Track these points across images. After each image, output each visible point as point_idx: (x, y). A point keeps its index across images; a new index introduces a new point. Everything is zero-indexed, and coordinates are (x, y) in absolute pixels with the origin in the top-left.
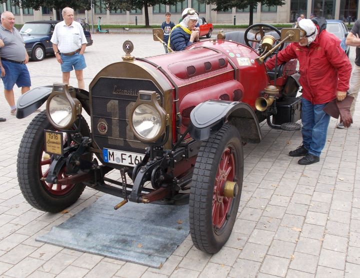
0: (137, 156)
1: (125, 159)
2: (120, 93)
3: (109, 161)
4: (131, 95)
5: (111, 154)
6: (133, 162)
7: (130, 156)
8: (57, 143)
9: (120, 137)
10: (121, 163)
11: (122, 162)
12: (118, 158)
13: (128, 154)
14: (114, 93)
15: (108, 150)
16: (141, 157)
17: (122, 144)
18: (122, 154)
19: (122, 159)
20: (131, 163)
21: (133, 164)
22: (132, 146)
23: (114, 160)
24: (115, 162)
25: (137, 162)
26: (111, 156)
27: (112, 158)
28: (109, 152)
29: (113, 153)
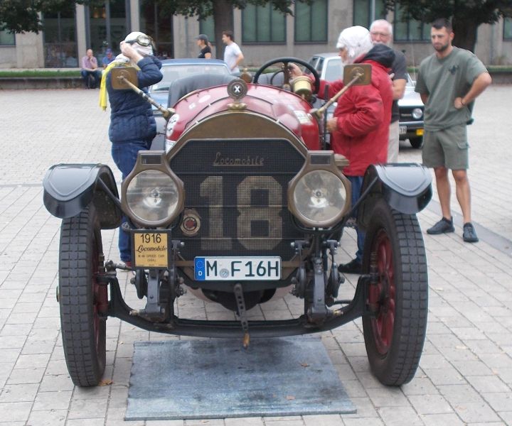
0: (261, 262)
1: (239, 270)
2: (227, 165)
3: (207, 278)
4: (248, 165)
5: (212, 264)
6: (254, 272)
7: (250, 263)
8: (158, 249)
9: (224, 236)
10: (230, 278)
11: (233, 275)
12: (225, 271)
13: (245, 260)
14: (215, 165)
15: (206, 260)
16: (269, 263)
17: (229, 247)
18: (233, 263)
19: (233, 270)
20: (251, 275)
21: (254, 275)
22: (247, 246)
23: (216, 275)
24: (219, 278)
25: (261, 271)
26: (212, 269)
27: (212, 273)
28: (208, 262)
29: (215, 262)
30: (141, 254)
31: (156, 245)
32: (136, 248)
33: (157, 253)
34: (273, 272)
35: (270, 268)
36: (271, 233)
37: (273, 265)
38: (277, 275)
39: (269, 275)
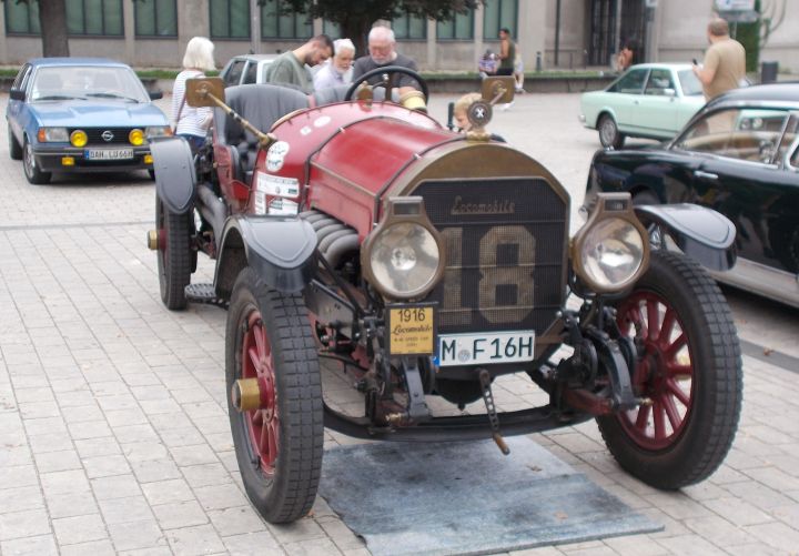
0: (511, 339)
1: (482, 351)
2: (469, 212)
3: (442, 363)
4: (495, 212)
5: (449, 345)
6: (502, 352)
7: (497, 341)
8: (421, 329)
9: (463, 305)
10: (470, 361)
11: (475, 357)
12: (465, 353)
13: (491, 336)
14: (454, 212)
15: (442, 340)
16: (521, 339)
17: (466, 321)
18: (475, 342)
19: (475, 351)
20: (497, 356)
21: (500, 357)
22: (490, 319)
23: (454, 357)
24: (457, 362)
25: (510, 351)
26: (449, 350)
27: (448, 356)
28: (444, 343)
29: (454, 341)
30: (398, 337)
31: (417, 324)
32: (392, 329)
33: (418, 334)
34: (525, 350)
35: (521, 346)
36: (520, 300)
37: (525, 342)
38: (530, 354)
39: (520, 354)
